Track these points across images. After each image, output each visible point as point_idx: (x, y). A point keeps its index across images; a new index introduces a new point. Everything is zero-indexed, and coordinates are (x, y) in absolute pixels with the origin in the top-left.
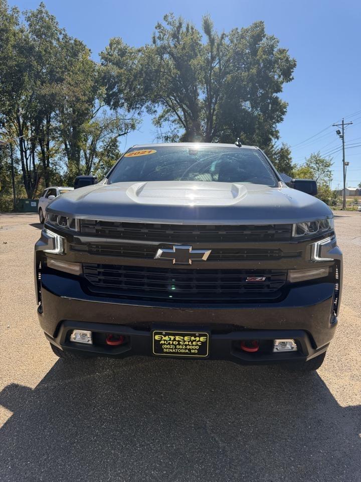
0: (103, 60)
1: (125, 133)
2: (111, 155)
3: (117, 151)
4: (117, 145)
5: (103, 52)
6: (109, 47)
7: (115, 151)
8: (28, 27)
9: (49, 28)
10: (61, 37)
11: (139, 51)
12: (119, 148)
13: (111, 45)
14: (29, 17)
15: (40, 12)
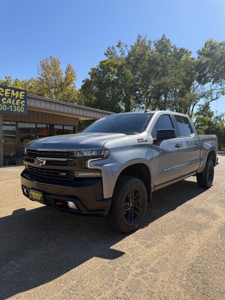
0: (199, 55)
1: (217, 98)
2: (205, 113)
3: (209, 110)
4: (209, 107)
5: (200, 50)
6: (204, 47)
7: (207, 110)
8: (155, 49)
9: (166, 47)
10: (172, 50)
11: (221, 44)
12: (210, 109)
13: (205, 46)
14: (156, 44)
15: (162, 39)
